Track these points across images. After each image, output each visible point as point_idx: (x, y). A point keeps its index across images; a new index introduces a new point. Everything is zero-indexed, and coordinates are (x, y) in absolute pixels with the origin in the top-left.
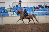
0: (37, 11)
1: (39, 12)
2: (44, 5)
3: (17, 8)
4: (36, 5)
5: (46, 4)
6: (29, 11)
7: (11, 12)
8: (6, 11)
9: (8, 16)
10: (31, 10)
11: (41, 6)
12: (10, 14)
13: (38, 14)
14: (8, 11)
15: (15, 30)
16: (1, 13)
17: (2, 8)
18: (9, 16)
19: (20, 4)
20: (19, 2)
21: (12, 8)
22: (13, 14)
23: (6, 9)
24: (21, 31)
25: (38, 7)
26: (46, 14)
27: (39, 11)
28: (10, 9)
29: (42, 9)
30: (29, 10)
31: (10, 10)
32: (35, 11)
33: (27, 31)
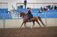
0: (44, 12)
1: (47, 14)
2: (53, 6)
3: (22, 9)
4: (44, 6)
5: (55, 5)
6: (36, 13)
7: (15, 14)
8: (9, 13)
9: (11, 18)
10: (38, 11)
11: (49, 7)
12: (14, 16)
13: (46, 16)
14: (11, 13)
15: (19, 35)
16: (4, 15)
17: (4, 9)
18: (13, 18)
19: (25, 4)
20: (24, 2)
21: (16, 9)
22: (17, 16)
23: (9, 10)
24: (26, 36)
25: (46, 8)
26: (55, 16)
27: (47, 12)
28: (13, 10)
29: (51, 10)
30: (35, 11)
31: (13, 12)
32: (43, 13)
33: (34, 35)
